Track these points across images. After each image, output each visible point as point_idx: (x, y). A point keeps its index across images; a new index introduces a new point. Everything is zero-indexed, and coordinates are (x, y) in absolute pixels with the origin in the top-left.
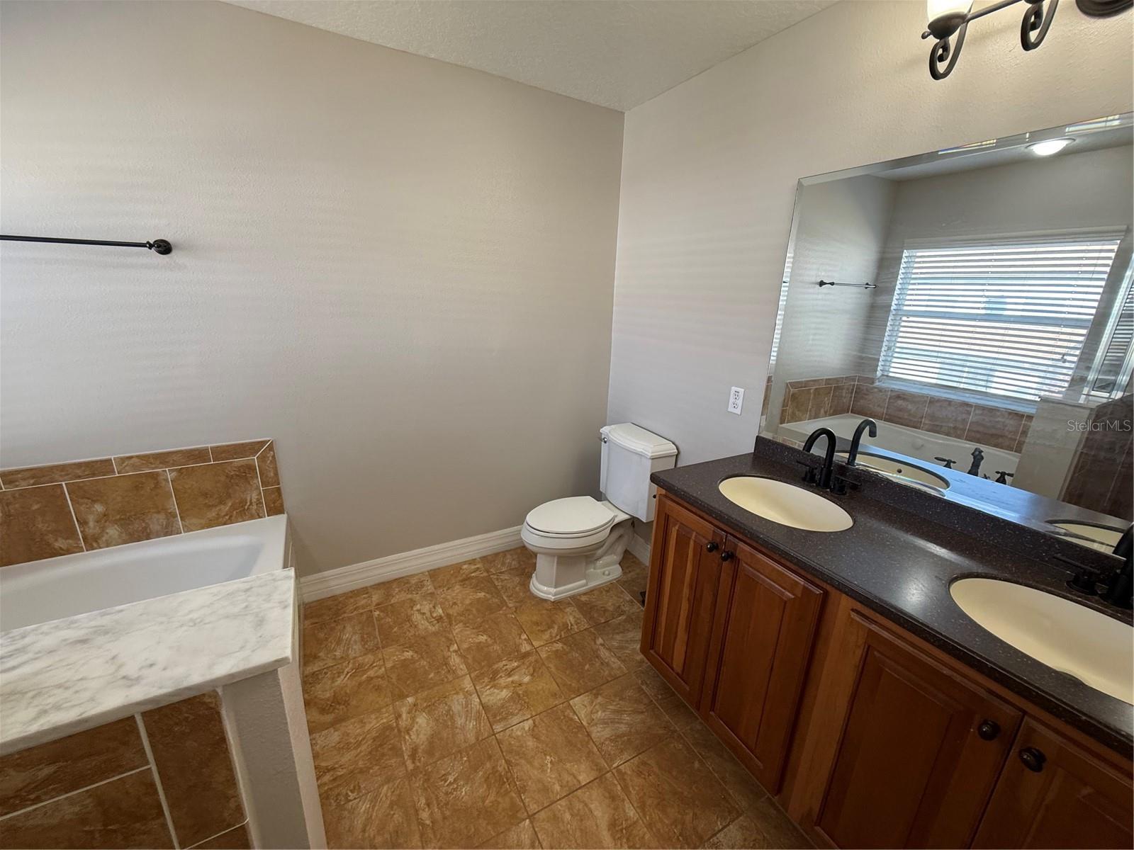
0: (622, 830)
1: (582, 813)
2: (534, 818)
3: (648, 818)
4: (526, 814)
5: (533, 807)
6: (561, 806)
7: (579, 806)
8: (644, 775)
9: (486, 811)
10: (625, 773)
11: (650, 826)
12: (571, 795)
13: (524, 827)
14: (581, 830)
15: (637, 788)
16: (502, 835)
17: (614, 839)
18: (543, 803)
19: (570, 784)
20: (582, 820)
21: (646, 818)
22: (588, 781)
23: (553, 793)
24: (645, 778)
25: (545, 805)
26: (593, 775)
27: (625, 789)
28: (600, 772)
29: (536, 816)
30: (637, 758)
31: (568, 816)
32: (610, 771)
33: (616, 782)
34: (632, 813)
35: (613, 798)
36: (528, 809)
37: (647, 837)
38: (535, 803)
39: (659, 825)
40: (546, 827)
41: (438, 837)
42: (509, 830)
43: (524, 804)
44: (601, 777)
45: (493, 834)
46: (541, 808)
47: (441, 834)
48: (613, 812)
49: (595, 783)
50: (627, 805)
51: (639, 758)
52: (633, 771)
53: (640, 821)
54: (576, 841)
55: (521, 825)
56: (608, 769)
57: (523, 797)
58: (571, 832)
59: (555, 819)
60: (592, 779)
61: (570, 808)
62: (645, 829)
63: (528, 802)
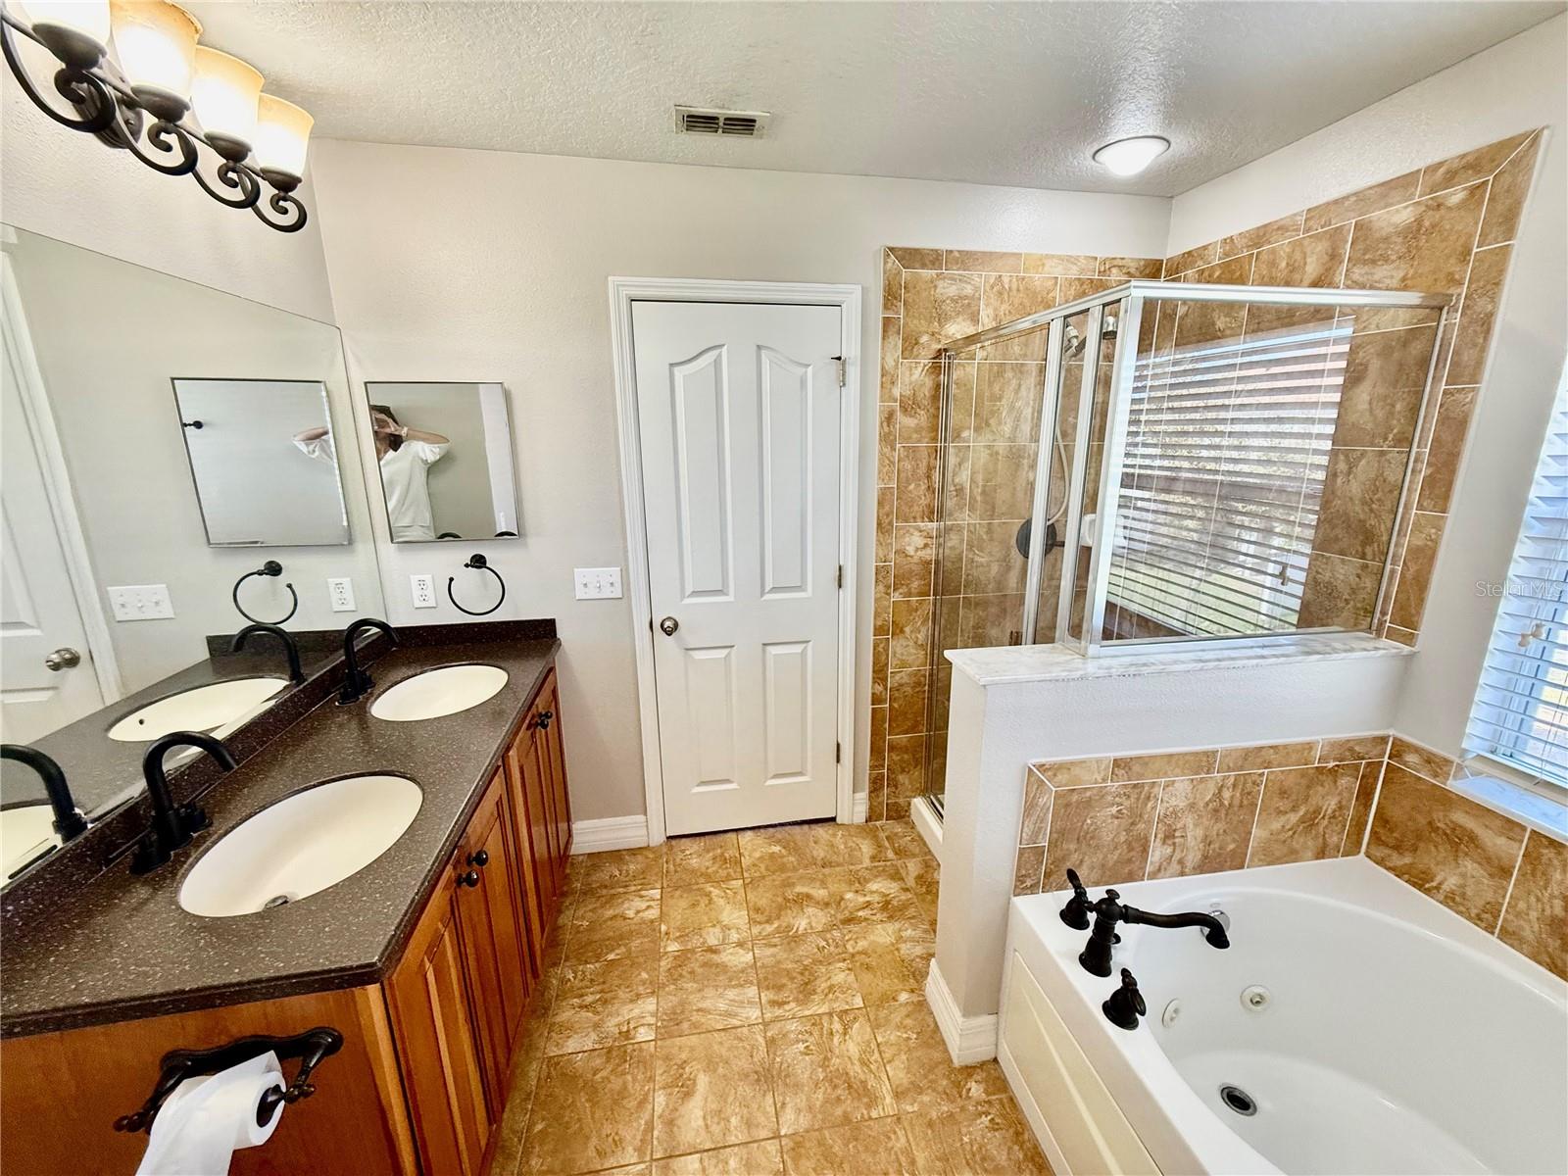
0: (682, 1086)
1: (716, 1120)
2: (774, 1133)
3: (647, 1088)
4: (783, 1143)
5: (772, 1147)
6: (737, 1137)
7: (716, 1129)
8: (614, 1140)
9: (832, 1165)
10: (635, 1150)
11: (652, 1079)
12: (719, 1145)
13: (788, 1128)
14: (726, 1102)
15: (634, 1124)
16: (816, 1127)
17: (694, 1080)
18: (758, 1148)
19: (714, 1161)
20: (720, 1111)
21: (649, 1090)
22: (689, 1157)
23: (742, 1158)
24: (617, 1134)
25: (755, 1145)
26: (677, 1163)
27: (650, 1127)
28: (668, 1164)
29: (771, 1135)
30: (605, 1167)
31: (734, 1121)
32: (652, 1160)
33: (655, 1142)
34: (660, 1100)
35: (670, 1123)
36: (779, 1147)
37: (661, 1072)
38: (768, 1152)
39: (640, 1077)
40: (763, 1119)
41: (893, 1152)
42: (807, 1131)
43: (782, 1157)
44: (671, 1157)
45: (826, 1132)
46: (763, 1143)
47: (890, 1154)
48: (680, 1108)
49: (682, 1149)
50: (658, 1110)
51: (602, 1165)
52: (623, 1149)
53: (657, 1087)
54: (736, 1093)
55: (791, 1131)
56: (654, 1164)
57: (781, 1166)
58: (738, 1104)
59: (749, 1124)
60: (682, 1158)
61: (726, 1131)
62: (657, 1078)
63: (776, 1157)
